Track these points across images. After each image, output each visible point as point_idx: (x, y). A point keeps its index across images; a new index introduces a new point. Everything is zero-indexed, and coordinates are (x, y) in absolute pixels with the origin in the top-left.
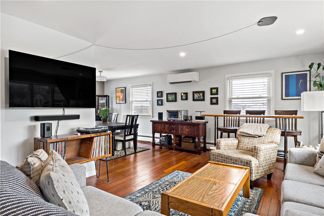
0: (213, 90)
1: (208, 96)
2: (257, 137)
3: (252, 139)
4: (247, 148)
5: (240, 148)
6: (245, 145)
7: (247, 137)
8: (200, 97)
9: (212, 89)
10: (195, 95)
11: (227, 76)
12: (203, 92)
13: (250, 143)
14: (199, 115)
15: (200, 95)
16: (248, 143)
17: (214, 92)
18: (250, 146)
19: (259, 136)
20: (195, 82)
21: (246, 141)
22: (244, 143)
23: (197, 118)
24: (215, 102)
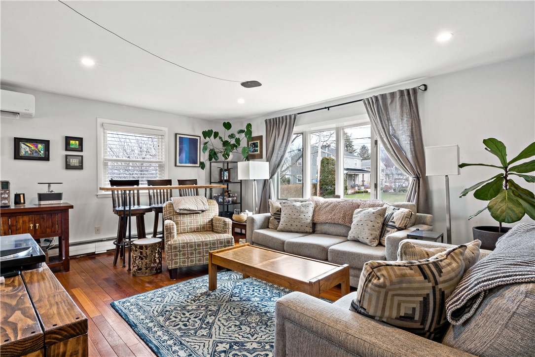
0: (72, 142)
1: (58, 151)
2: (201, 212)
3: (194, 217)
4: (191, 228)
5: (181, 232)
6: (187, 226)
7: (187, 214)
8: (36, 152)
9: (68, 139)
10: (23, 146)
11: (100, 121)
12: (47, 143)
13: (194, 221)
14: (44, 190)
15: (37, 147)
16: (191, 223)
17: (73, 145)
18: (194, 226)
19: (203, 211)
20: (29, 116)
21: (187, 220)
22: (184, 223)
23: (41, 197)
24: (76, 165)
